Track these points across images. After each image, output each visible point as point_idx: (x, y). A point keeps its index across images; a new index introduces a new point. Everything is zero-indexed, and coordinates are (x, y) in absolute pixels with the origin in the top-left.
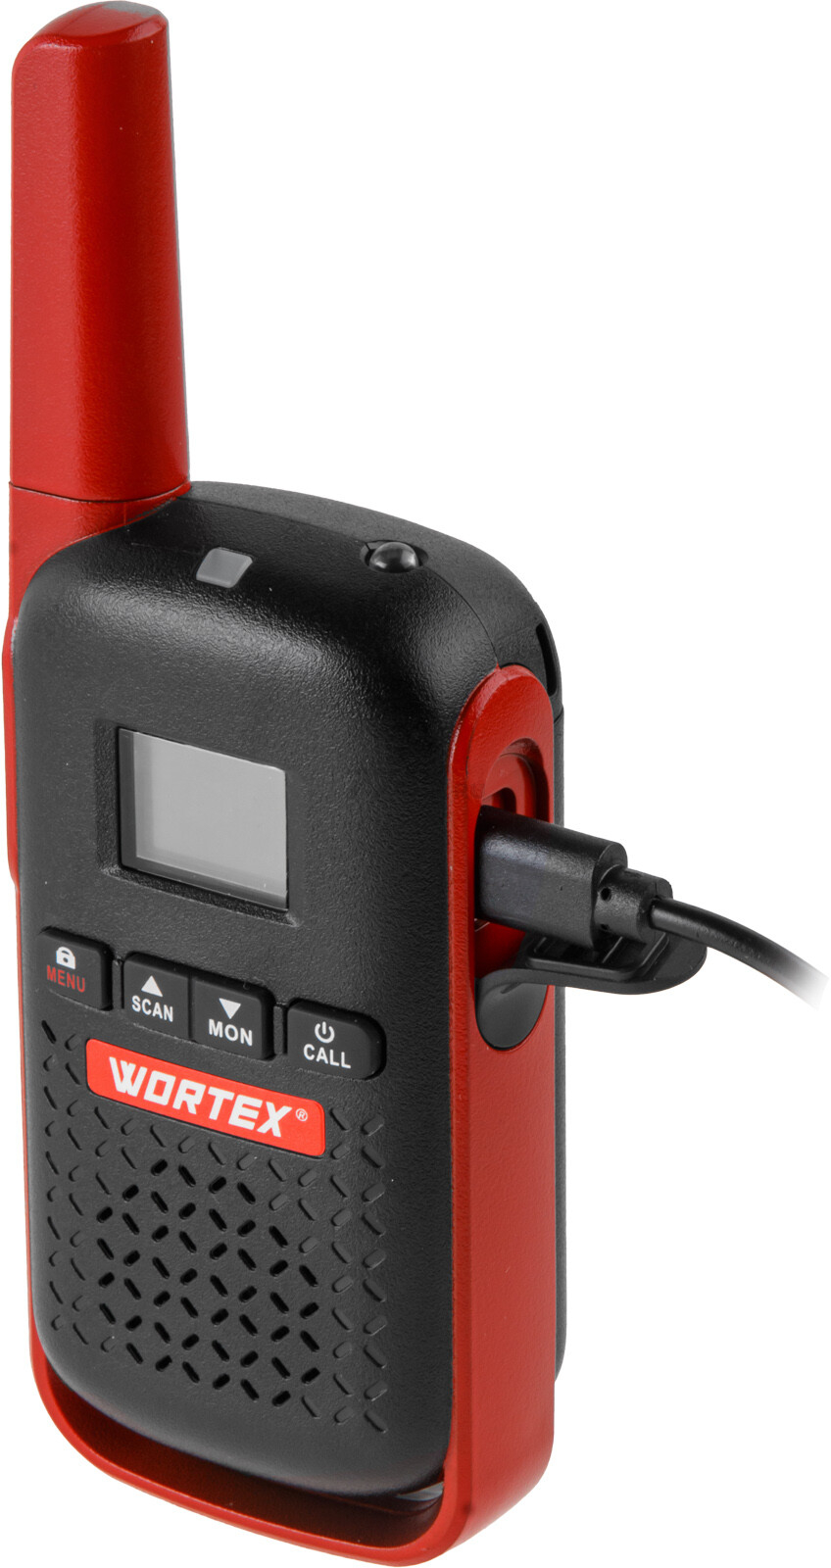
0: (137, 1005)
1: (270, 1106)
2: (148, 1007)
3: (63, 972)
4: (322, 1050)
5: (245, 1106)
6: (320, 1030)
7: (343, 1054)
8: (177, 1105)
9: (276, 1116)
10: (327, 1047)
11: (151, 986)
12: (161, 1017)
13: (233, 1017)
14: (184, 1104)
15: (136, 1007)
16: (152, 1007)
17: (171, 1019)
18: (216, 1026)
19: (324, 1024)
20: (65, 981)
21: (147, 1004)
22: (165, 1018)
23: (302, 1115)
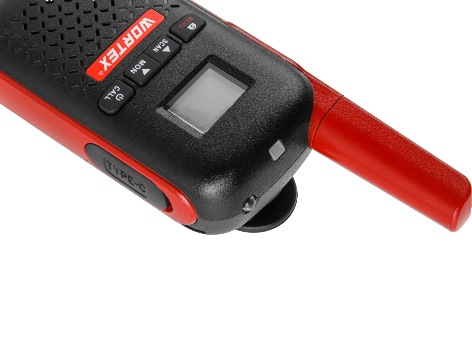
0: (165, 41)
3: (189, 23)
4: (115, 93)
6: (121, 96)
7: (110, 99)
9: (106, 65)
10: (115, 95)
11: (167, 49)
12: (156, 47)
13: (142, 70)
14: (127, 37)
15: (164, 41)
16: (161, 46)
17: (154, 50)
18: (143, 63)
19: (122, 99)
20: (186, 22)
21: (163, 44)
22: (155, 48)
23: (101, 73)
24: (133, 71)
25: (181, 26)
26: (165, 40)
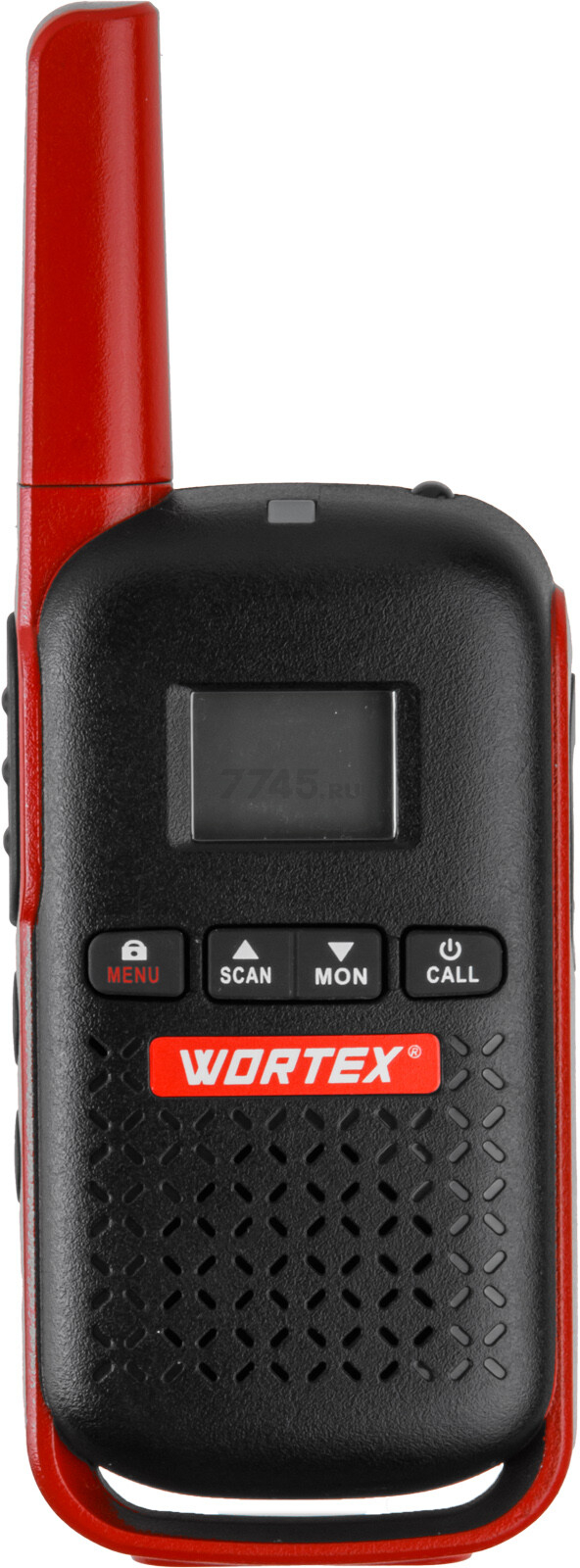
0: (227, 976)
1: (378, 1051)
2: (240, 975)
3: (130, 968)
4: (448, 969)
5: (348, 1059)
6: (446, 948)
7: (471, 968)
8: (265, 1080)
9: (384, 1059)
10: (453, 965)
11: (245, 951)
12: (256, 981)
13: (345, 959)
14: (275, 1077)
15: (226, 978)
16: (245, 975)
17: (269, 981)
18: (324, 974)
19: (450, 941)
20: (133, 978)
21: (239, 972)
22: (262, 982)
23: (415, 1052)
24: (361, 977)
25: (154, 978)
26: (222, 980)
